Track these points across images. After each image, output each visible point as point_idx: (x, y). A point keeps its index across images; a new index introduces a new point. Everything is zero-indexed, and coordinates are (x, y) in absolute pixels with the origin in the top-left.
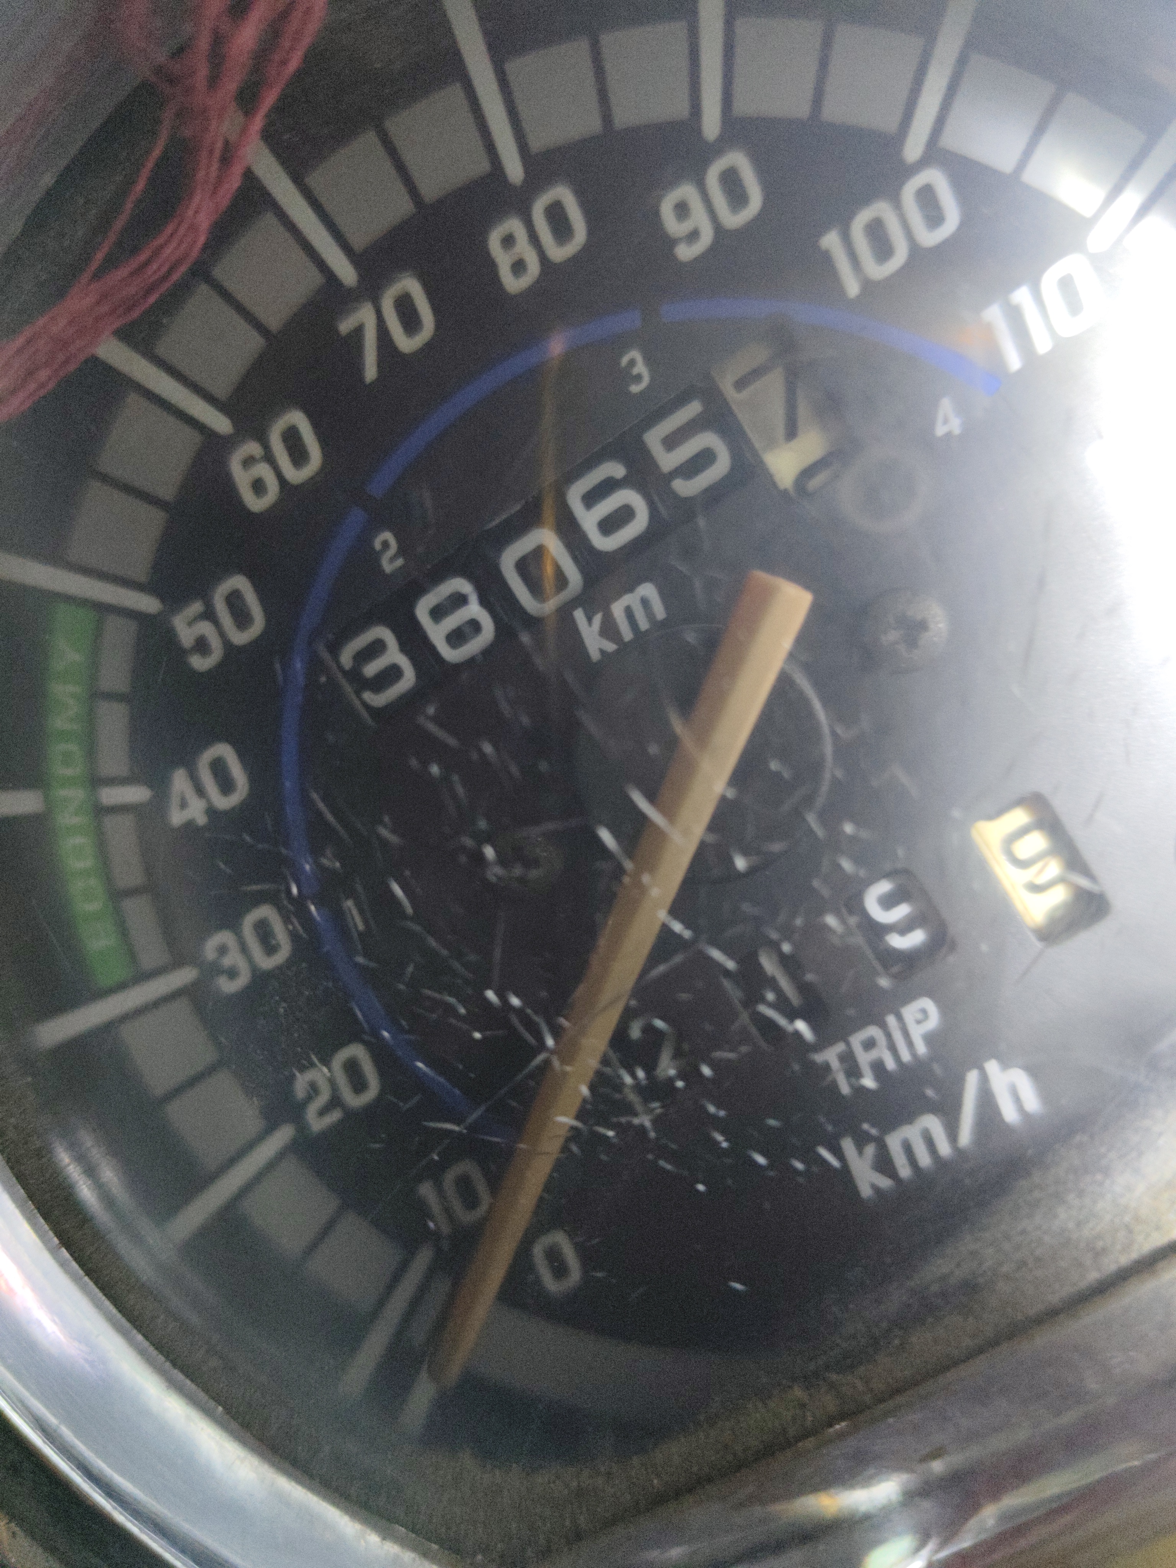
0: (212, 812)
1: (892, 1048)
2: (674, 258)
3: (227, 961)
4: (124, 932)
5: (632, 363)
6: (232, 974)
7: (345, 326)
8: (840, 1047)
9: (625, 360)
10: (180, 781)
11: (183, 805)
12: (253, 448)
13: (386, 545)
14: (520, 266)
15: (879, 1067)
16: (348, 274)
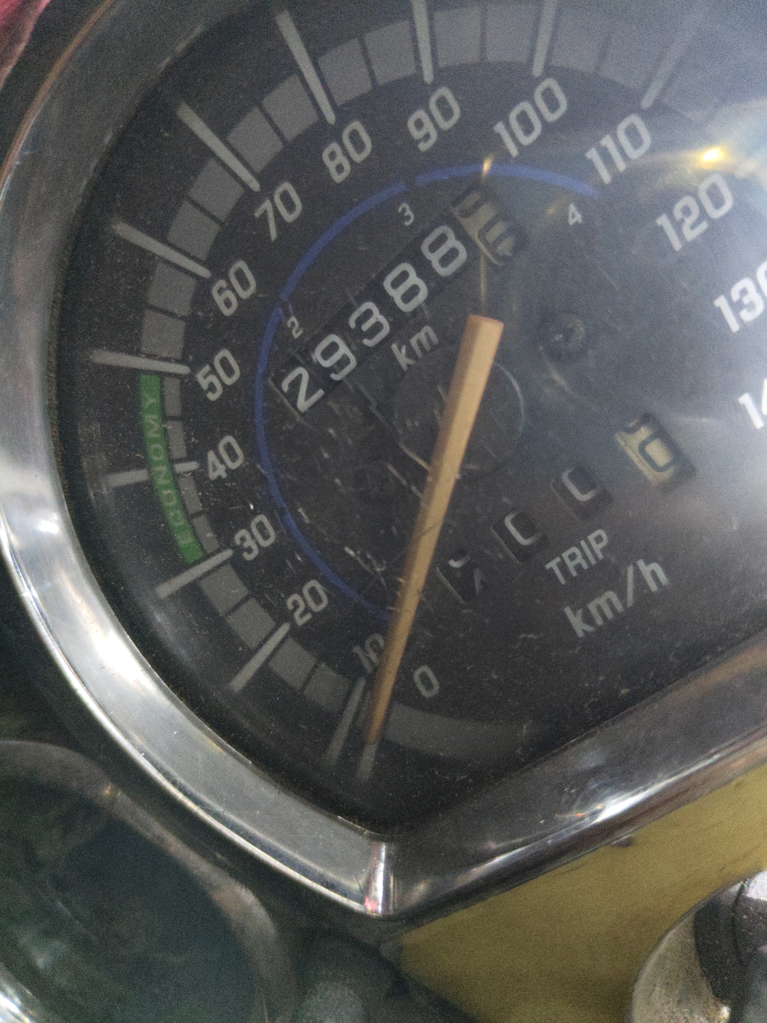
0: (228, 471)
1: (585, 557)
2: (418, 151)
3: (246, 545)
4: (195, 534)
5: (404, 210)
6: (249, 550)
7: (257, 214)
8: (558, 559)
9: (400, 210)
10: (211, 456)
11: (215, 469)
12: (222, 283)
13: (293, 324)
14: (340, 168)
15: (578, 568)
16: (255, 186)
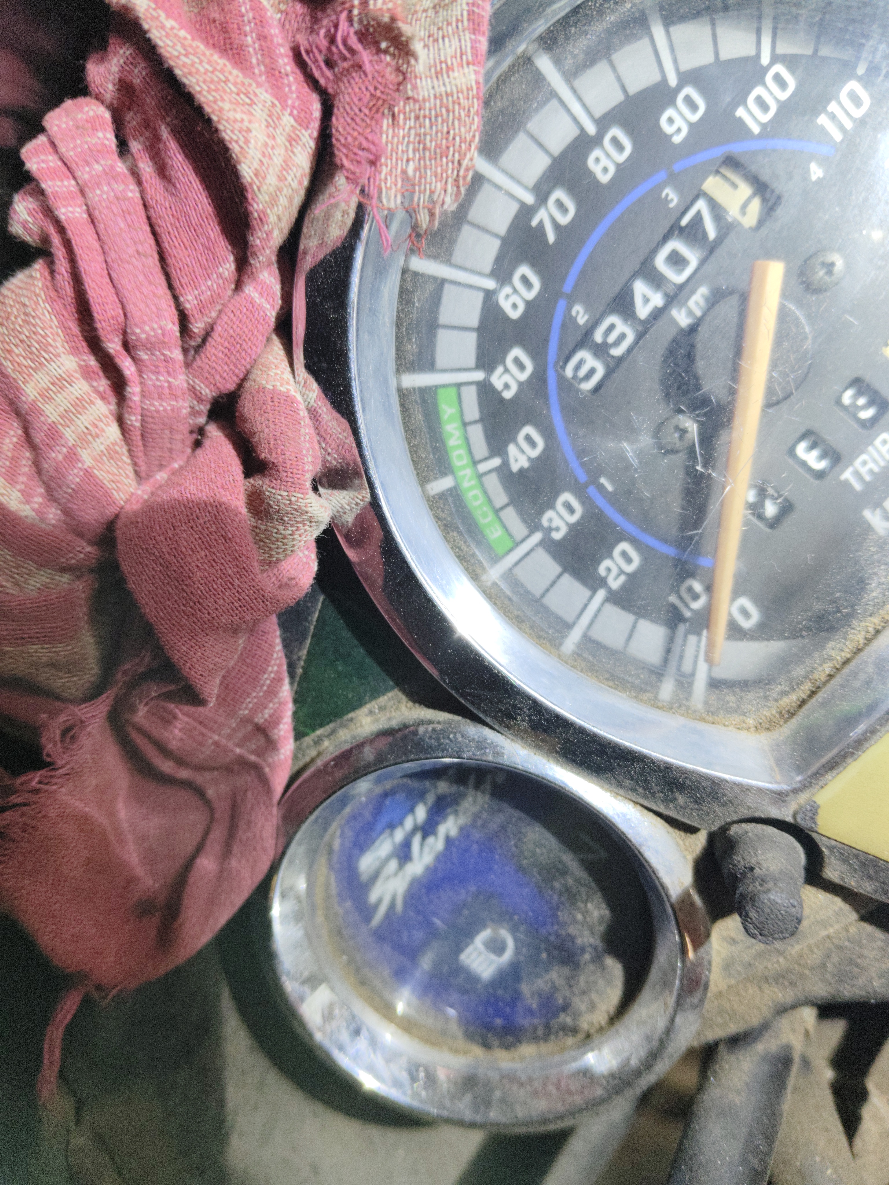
0: (529, 459)
1: (875, 461)
2: (673, 143)
3: (554, 525)
4: (504, 527)
5: (667, 195)
6: (557, 529)
7: (534, 223)
8: (850, 470)
9: (664, 195)
10: (512, 449)
11: (516, 460)
12: (507, 290)
13: (578, 312)
14: (605, 170)
15: (871, 471)
16: (529, 199)
